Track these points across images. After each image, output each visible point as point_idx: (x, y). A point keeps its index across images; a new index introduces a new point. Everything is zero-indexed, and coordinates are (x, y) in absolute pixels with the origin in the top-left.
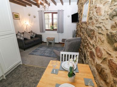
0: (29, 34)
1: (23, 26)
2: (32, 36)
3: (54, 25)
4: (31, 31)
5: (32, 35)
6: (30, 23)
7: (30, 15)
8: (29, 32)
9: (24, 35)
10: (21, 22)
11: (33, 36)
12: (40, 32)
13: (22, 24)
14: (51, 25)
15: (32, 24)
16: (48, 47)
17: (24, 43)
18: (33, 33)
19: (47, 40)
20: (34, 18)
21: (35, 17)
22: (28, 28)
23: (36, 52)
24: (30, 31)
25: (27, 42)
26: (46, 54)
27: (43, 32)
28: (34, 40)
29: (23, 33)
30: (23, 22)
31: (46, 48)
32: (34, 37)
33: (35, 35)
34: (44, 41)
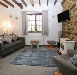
0: (10, 37)
1: (3, 28)
2: (13, 39)
3: (37, 26)
4: (13, 33)
5: (13, 37)
6: (11, 25)
7: (11, 17)
8: (11, 35)
9: (3, 38)
10: (2, 24)
11: (15, 38)
12: (23, 34)
13: (2, 26)
14: (35, 27)
15: (14, 26)
16: (34, 51)
17: (4, 47)
18: (14, 35)
19: (31, 43)
20: (16, 20)
21: (17, 18)
22: (8, 30)
23: (20, 59)
24: (11, 33)
25: (7, 46)
26: (33, 61)
27: (26, 34)
28: (16, 44)
29: (3, 35)
30: (3, 23)
31: (31, 53)
32: (15, 40)
33: (16, 38)
34: (27, 45)
